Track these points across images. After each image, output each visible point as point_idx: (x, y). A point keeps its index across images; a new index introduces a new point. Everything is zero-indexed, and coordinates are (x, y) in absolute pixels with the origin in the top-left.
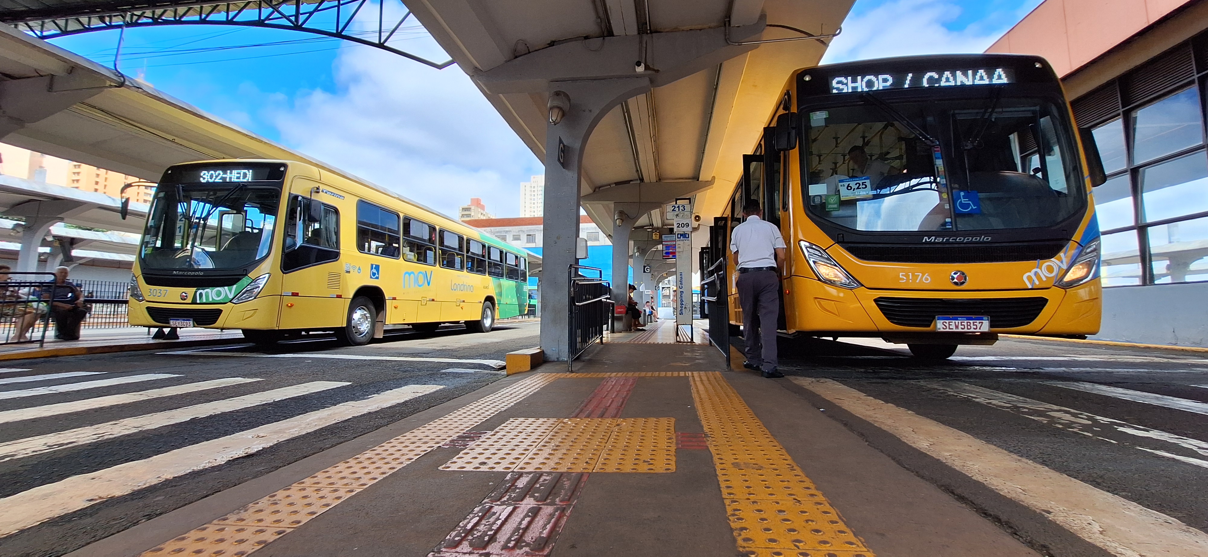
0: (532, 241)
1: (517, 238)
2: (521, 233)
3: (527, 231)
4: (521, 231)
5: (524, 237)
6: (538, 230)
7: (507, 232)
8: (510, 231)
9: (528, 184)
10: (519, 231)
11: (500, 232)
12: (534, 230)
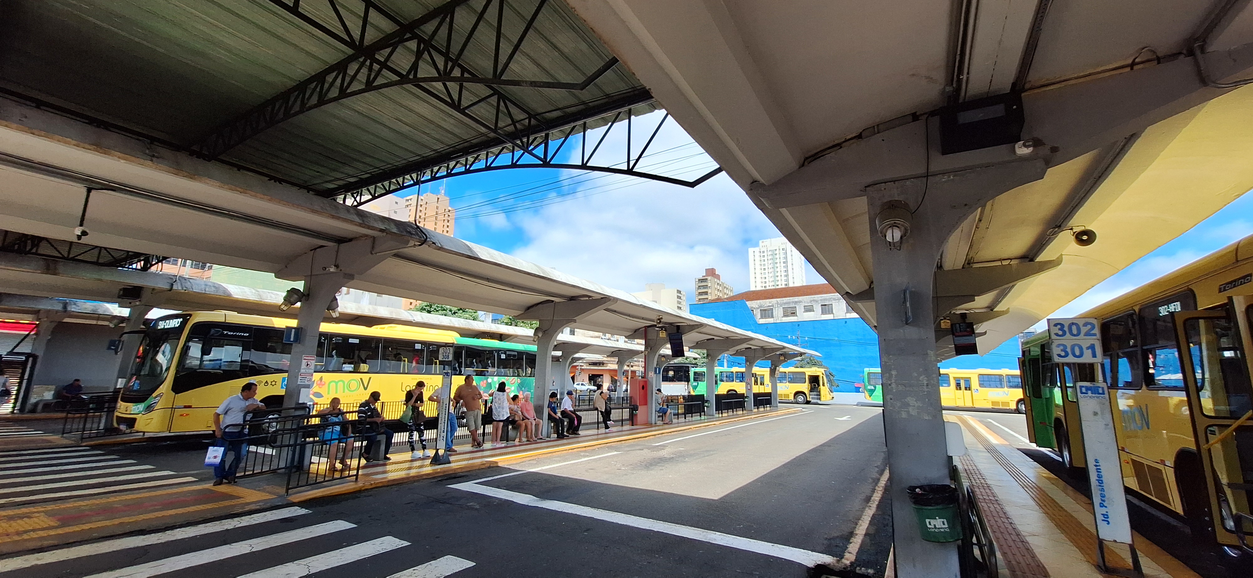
0: (829, 312)
1: (809, 309)
2: (813, 303)
3: (821, 300)
4: (814, 300)
5: (818, 308)
6: (834, 299)
7: (796, 302)
8: (800, 302)
9: (757, 250)
10: (811, 301)
11: (789, 303)
12: (830, 299)
